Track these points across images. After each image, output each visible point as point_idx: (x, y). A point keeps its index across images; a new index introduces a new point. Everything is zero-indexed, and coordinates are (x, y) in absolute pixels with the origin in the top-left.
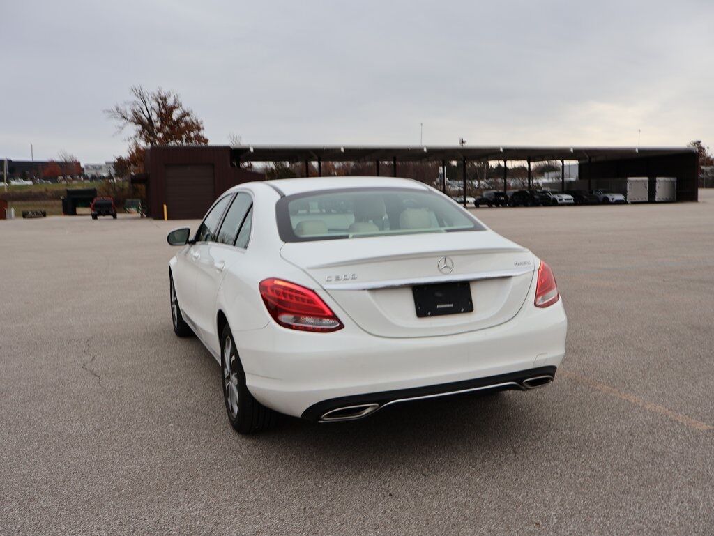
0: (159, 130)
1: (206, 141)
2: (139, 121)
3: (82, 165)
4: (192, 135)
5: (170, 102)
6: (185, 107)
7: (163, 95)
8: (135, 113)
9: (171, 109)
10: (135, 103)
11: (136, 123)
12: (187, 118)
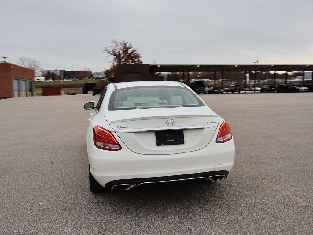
0: (123, 58)
1: (142, 62)
2: (115, 54)
3: (93, 73)
4: (136, 60)
5: (128, 46)
6: (134, 48)
7: (125, 43)
8: (113, 50)
9: (129, 48)
10: (113, 46)
11: (114, 55)
12: (134, 53)
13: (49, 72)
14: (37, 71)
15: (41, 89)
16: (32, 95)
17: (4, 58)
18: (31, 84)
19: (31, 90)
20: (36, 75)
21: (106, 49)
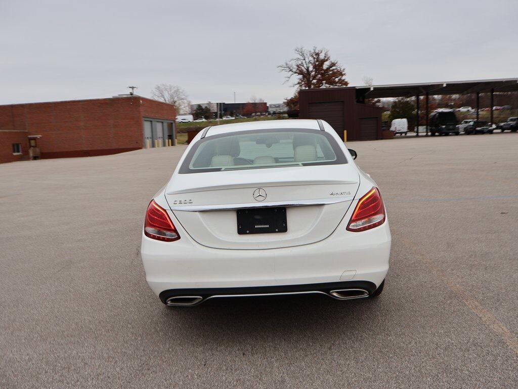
0: (314, 78)
1: (346, 84)
2: (301, 73)
3: (268, 105)
4: (337, 79)
5: (322, 57)
6: (332, 59)
7: (317, 51)
8: (298, 66)
9: (323, 61)
10: (298, 59)
11: (299, 74)
12: (334, 68)
13: (199, 106)
14: (183, 106)
15: (187, 134)
16: (173, 144)
17: (133, 88)
18: (170, 126)
19: (170, 137)
20: (182, 112)
21: (287, 64)
